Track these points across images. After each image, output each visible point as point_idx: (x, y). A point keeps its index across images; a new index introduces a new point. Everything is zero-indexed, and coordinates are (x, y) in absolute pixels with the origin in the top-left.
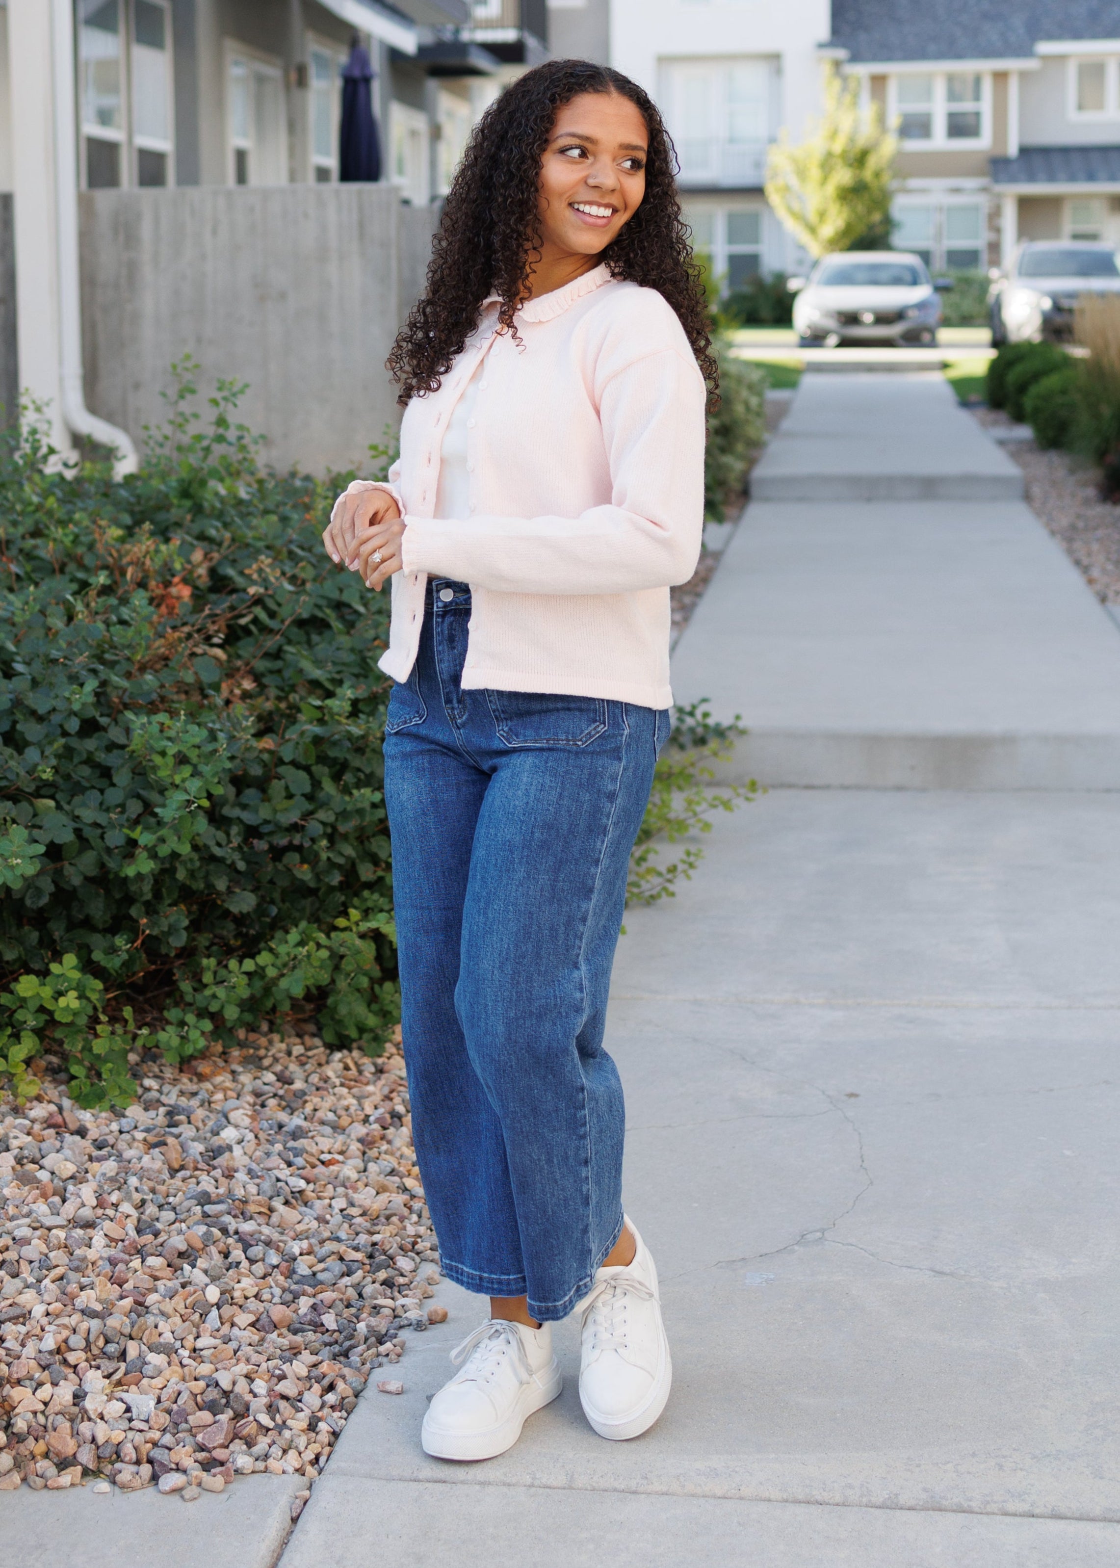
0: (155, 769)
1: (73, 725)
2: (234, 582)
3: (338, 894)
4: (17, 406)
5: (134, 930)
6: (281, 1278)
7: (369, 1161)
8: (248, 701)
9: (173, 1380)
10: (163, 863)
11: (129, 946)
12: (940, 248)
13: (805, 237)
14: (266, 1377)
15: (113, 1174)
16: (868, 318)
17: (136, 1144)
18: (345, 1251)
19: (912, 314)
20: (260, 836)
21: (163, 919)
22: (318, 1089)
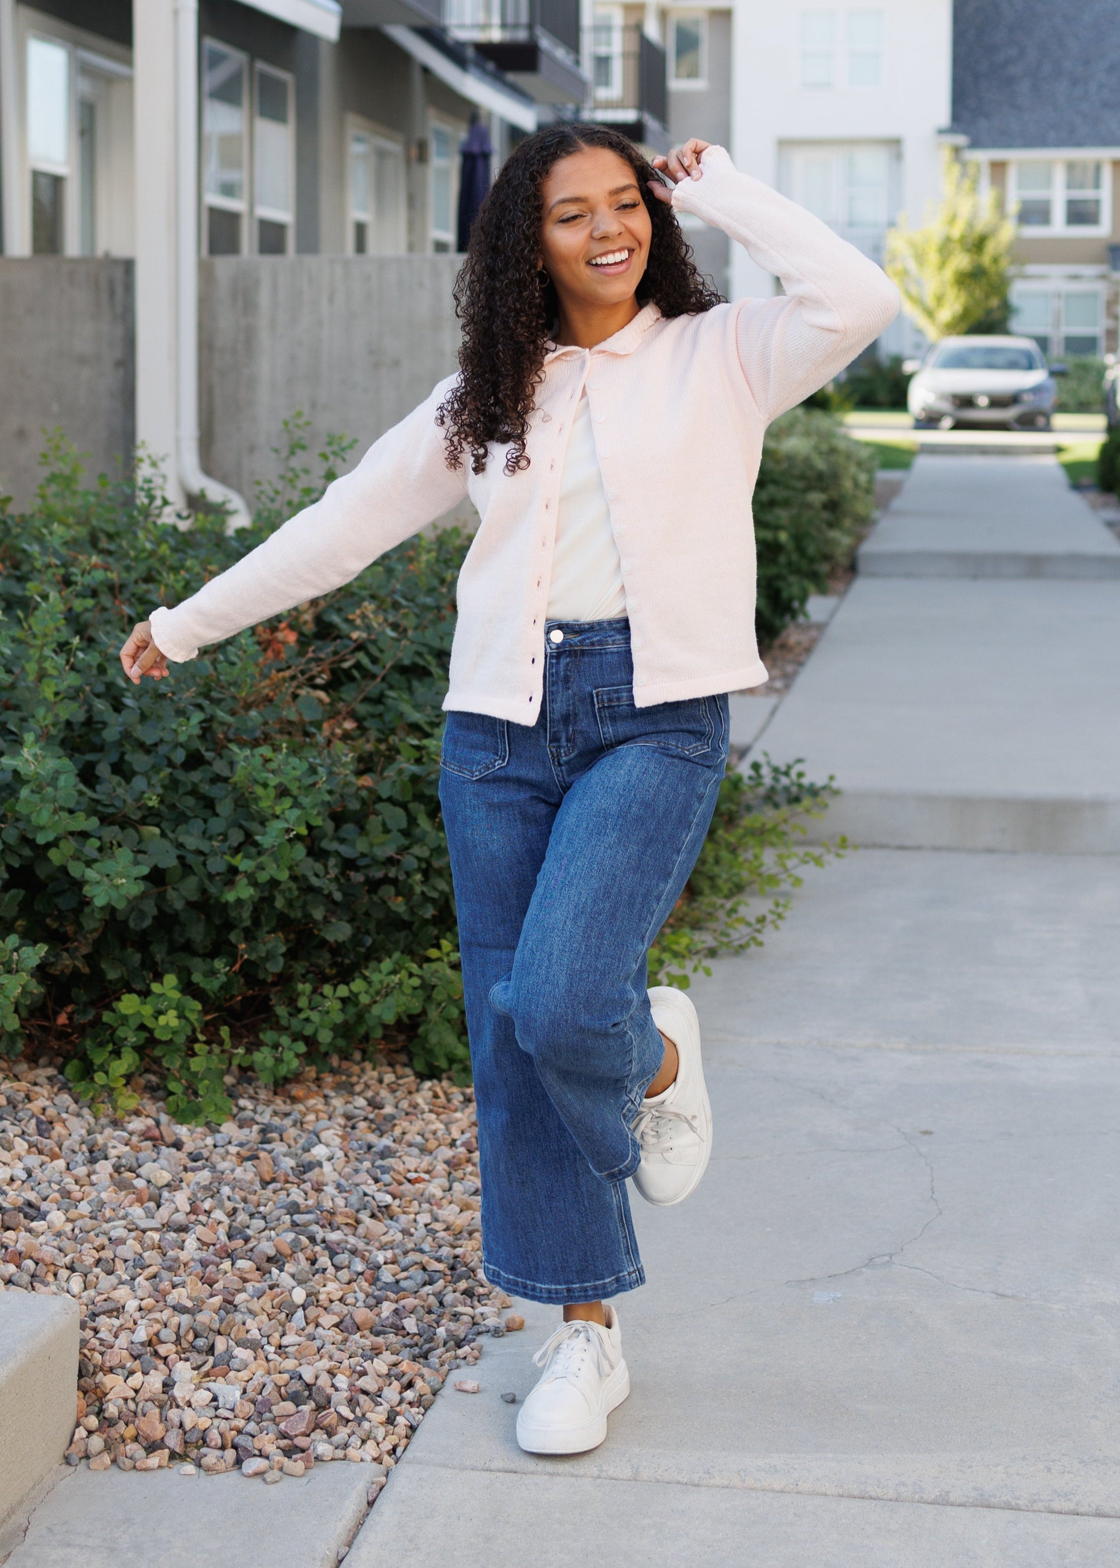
0: (257, 799)
1: (179, 756)
2: (339, 629)
3: (431, 928)
4: (133, 458)
5: (232, 954)
6: (365, 1285)
7: (454, 1181)
8: (349, 742)
9: (259, 1373)
10: (262, 892)
11: (228, 968)
12: (1058, 334)
13: (922, 321)
14: (348, 1373)
15: (207, 1183)
16: (983, 401)
17: (229, 1157)
18: (428, 1262)
19: (1027, 398)
20: (357, 869)
21: (261, 946)
22: (407, 1114)
